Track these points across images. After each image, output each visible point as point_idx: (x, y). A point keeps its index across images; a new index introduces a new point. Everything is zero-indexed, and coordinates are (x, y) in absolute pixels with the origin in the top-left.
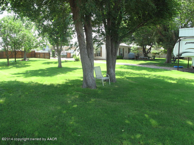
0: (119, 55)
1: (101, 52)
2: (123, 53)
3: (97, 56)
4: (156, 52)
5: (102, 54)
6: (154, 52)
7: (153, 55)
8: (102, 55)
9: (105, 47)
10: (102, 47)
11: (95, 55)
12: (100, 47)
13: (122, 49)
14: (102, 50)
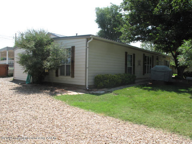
0: (124, 72)
1: (73, 62)
3: (62, 74)
5: (76, 69)
8: (75, 72)
9: (85, 48)
10: (74, 47)
11: (57, 72)
12: (70, 49)
13: (131, 55)
14: (76, 55)
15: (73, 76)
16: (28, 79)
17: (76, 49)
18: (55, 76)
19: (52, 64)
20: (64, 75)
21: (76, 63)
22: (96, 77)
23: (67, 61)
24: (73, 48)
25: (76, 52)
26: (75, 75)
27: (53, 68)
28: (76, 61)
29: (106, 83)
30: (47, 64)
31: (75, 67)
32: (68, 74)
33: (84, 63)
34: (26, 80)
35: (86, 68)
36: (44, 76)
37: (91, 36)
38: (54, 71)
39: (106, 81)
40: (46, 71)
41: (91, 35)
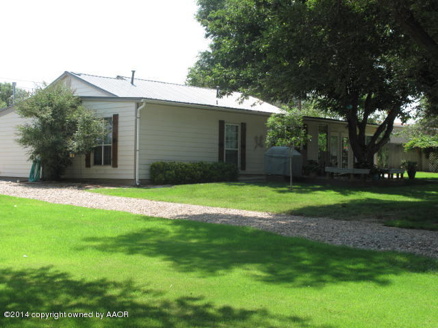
0: (216, 159)
1: (115, 140)
2: (243, 146)
4: (427, 145)
5: (120, 153)
6: (418, 144)
7: (414, 158)
8: (119, 158)
9: (134, 118)
10: (118, 115)
11: (88, 160)
12: (111, 118)
13: (237, 126)
14: (120, 129)
15: (115, 165)
16: (33, 172)
17: (120, 119)
18: (84, 167)
19: (81, 144)
20: (101, 164)
21: (120, 144)
22: (152, 166)
23: (106, 138)
24: (116, 117)
25: (120, 124)
26: (119, 163)
27: (82, 152)
28: (120, 139)
29: (170, 175)
30: (74, 145)
31: (119, 149)
32: (107, 163)
33: (133, 143)
34: (28, 176)
35: (135, 151)
36: (64, 166)
37: (142, 101)
38: (84, 157)
39: (168, 172)
40: (71, 156)
41: (142, 98)
